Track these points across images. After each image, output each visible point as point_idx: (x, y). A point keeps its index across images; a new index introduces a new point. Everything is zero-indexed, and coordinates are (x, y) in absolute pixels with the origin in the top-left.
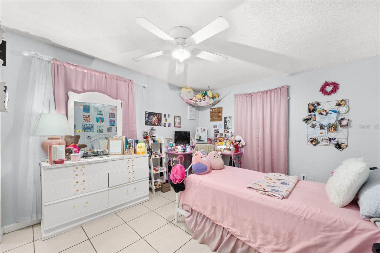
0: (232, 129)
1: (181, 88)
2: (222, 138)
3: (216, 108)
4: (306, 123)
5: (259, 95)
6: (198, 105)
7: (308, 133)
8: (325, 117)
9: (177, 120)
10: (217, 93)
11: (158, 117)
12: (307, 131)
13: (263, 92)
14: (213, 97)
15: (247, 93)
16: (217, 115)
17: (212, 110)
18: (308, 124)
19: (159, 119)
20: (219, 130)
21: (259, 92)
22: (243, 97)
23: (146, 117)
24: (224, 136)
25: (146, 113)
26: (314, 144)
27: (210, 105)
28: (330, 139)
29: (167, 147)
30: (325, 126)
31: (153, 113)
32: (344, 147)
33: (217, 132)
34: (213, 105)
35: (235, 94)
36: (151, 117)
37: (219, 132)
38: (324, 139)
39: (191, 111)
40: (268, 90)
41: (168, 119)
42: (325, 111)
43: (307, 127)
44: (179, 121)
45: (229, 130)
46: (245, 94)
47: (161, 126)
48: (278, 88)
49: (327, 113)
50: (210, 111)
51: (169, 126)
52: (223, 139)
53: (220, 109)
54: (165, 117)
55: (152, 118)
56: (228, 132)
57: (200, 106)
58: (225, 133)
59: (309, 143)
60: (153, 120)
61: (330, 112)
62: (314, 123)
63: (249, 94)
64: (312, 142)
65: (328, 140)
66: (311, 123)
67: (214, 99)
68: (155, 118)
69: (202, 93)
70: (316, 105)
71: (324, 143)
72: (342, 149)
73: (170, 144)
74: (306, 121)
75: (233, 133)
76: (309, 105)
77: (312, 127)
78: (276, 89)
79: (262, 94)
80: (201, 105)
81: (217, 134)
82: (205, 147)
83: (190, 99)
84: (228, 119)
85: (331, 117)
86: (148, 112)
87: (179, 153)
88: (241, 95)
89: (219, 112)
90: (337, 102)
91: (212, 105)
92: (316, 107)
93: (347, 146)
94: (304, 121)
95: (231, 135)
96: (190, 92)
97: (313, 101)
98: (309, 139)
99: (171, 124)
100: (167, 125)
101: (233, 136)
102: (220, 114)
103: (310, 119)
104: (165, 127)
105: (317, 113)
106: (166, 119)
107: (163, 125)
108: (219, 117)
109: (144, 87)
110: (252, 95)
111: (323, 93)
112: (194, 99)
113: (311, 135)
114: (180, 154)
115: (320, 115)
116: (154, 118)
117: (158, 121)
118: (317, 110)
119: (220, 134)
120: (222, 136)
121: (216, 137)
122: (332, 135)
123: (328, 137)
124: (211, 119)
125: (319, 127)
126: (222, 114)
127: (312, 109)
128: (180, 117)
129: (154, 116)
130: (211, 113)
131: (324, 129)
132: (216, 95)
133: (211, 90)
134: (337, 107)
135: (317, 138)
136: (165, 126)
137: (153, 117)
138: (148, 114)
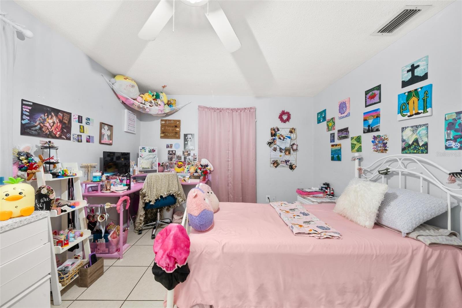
0: (194, 150)
1: (114, 76)
2: (181, 162)
3: (172, 120)
4: (270, 146)
5: (228, 113)
6: (146, 110)
7: (271, 156)
8: (282, 142)
9: (106, 132)
10: (173, 99)
11: (61, 119)
12: (270, 153)
13: (233, 110)
14: (169, 104)
15: (214, 108)
16: (173, 130)
17: (164, 122)
18: (271, 147)
19: (65, 123)
20: (175, 151)
21: (228, 109)
22: (210, 112)
23: (22, 114)
24: (183, 160)
25: (23, 104)
26: (275, 166)
27: (164, 114)
28: (286, 161)
29: (84, 185)
30: (283, 149)
31: (49, 109)
32: (295, 167)
33: (172, 154)
34: (167, 115)
35: (199, 106)
36: (42, 116)
37: (175, 154)
38: (282, 161)
39: (130, 119)
40: (238, 108)
41: (86, 127)
42: (283, 136)
43: (270, 150)
44: (109, 133)
45: (190, 151)
46: (212, 109)
47: (69, 139)
48: (247, 108)
49: (284, 138)
50: (161, 124)
51: (88, 141)
52: (183, 164)
53: (178, 123)
54: (79, 122)
55: (45, 120)
56: (189, 155)
57: (148, 113)
58: (185, 155)
59: (272, 165)
60: (47, 125)
61: (286, 138)
62: (275, 146)
63: (216, 109)
64: (274, 164)
65: (284, 162)
66: (273, 146)
67: (170, 107)
68: (55, 120)
69: (152, 94)
70: (276, 130)
71: (282, 165)
72: (294, 169)
73: (95, 177)
74: (270, 145)
75: (196, 156)
76: (271, 129)
77: (274, 150)
78: (245, 109)
79: (232, 111)
80: (150, 113)
81: (172, 157)
82: (164, 177)
83: (133, 97)
84: (189, 136)
85: (287, 142)
86: (32, 104)
87: (121, 193)
88: (207, 108)
89: (176, 126)
90: (289, 129)
91: (165, 115)
92: (276, 132)
93: (296, 166)
94: (268, 144)
95: (193, 158)
96: (133, 86)
97: (275, 126)
98: (271, 161)
99: (93, 137)
100: (84, 139)
101: (195, 160)
102: (177, 129)
103: (273, 143)
104: (78, 142)
105: (277, 137)
106: (82, 127)
107: (74, 138)
108: (176, 133)
109: (21, 36)
110: (220, 110)
111: (281, 120)
112: (140, 99)
113: (273, 157)
114: (123, 196)
115: (279, 139)
116: (51, 121)
117: (62, 128)
118: (277, 135)
119: (177, 157)
120: (181, 159)
121: (171, 160)
122: (287, 157)
123: (285, 159)
124: (163, 135)
125: (279, 150)
126: (180, 129)
127: (274, 133)
128: (111, 126)
129: (51, 114)
130: (162, 126)
131: (282, 152)
132: (173, 101)
133: (167, 94)
134: (290, 133)
135: (277, 160)
136: (80, 141)
137: (48, 117)
138: (30, 108)
